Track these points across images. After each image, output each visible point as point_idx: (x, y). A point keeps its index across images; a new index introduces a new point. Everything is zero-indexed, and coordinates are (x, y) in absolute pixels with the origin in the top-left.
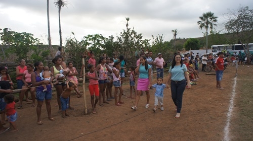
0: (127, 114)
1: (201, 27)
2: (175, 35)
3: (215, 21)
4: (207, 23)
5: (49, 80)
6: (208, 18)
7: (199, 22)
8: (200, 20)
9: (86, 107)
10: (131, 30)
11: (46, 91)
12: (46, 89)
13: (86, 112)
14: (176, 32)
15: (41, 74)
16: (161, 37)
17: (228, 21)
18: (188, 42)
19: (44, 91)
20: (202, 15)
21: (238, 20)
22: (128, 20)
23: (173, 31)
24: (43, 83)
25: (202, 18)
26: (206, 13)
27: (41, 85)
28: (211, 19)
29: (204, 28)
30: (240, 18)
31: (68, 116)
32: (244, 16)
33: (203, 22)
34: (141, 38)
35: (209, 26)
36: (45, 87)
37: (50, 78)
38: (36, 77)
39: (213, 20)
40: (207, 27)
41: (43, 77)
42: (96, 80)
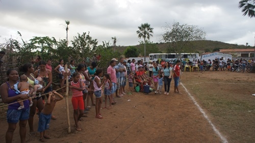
0: (117, 127)
1: (140, 36)
2: (115, 42)
3: (151, 31)
4: (145, 33)
5: (27, 93)
6: (145, 29)
7: (138, 32)
8: (139, 30)
9: (69, 124)
10: (87, 34)
11: (22, 109)
12: (23, 107)
13: (70, 131)
14: (115, 39)
15: (16, 86)
16: (108, 44)
17: (165, 32)
18: (128, 50)
19: (20, 108)
20: (140, 26)
21: (173, 32)
22: (68, 23)
23: (113, 38)
24: (20, 98)
25: (140, 28)
26: (143, 24)
27: (16, 100)
28: (148, 29)
29: (142, 37)
30: (173, 31)
31: (48, 138)
32: (177, 30)
33: (141, 32)
34: (96, 43)
35: (147, 36)
36: (22, 103)
37: (28, 91)
38: (8, 91)
39: (149, 30)
40: (145, 37)
41: (19, 89)
42: (80, 90)
